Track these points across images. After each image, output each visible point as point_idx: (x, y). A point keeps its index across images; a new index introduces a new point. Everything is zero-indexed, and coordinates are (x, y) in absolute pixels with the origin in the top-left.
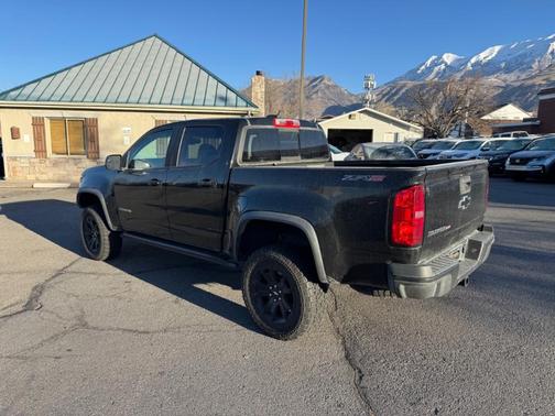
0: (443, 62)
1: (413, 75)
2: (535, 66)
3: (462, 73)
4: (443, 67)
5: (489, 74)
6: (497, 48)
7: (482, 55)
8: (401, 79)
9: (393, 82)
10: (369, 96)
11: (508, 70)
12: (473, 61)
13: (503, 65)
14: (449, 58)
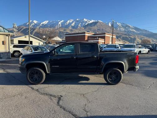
0: (34, 23)
1: (25, 25)
2: (56, 27)
3: (39, 26)
4: (34, 24)
5: (46, 28)
6: (47, 21)
7: (44, 22)
8: (22, 25)
9: (19, 26)
10: (15, 30)
11: (50, 27)
12: (42, 23)
13: (49, 26)
14: (35, 22)
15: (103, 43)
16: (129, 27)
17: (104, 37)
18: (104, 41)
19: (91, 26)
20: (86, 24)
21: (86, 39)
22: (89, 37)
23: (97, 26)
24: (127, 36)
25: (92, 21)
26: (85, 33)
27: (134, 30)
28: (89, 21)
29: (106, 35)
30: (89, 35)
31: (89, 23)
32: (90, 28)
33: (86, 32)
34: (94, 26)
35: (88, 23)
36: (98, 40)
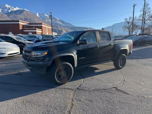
15: (41, 34)
16: (56, 19)
17: (41, 28)
18: (41, 32)
19: (16, 14)
20: (9, 11)
21: (21, 28)
22: (23, 26)
23: (23, 15)
24: (55, 28)
25: (17, 9)
26: (18, 21)
27: (61, 23)
28: (13, 8)
29: (43, 25)
30: (24, 24)
31: (14, 10)
32: (14, 16)
33: (20, 20)
34: (20, 14)
35: (11, 10)
36: (36, 30)
